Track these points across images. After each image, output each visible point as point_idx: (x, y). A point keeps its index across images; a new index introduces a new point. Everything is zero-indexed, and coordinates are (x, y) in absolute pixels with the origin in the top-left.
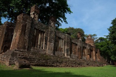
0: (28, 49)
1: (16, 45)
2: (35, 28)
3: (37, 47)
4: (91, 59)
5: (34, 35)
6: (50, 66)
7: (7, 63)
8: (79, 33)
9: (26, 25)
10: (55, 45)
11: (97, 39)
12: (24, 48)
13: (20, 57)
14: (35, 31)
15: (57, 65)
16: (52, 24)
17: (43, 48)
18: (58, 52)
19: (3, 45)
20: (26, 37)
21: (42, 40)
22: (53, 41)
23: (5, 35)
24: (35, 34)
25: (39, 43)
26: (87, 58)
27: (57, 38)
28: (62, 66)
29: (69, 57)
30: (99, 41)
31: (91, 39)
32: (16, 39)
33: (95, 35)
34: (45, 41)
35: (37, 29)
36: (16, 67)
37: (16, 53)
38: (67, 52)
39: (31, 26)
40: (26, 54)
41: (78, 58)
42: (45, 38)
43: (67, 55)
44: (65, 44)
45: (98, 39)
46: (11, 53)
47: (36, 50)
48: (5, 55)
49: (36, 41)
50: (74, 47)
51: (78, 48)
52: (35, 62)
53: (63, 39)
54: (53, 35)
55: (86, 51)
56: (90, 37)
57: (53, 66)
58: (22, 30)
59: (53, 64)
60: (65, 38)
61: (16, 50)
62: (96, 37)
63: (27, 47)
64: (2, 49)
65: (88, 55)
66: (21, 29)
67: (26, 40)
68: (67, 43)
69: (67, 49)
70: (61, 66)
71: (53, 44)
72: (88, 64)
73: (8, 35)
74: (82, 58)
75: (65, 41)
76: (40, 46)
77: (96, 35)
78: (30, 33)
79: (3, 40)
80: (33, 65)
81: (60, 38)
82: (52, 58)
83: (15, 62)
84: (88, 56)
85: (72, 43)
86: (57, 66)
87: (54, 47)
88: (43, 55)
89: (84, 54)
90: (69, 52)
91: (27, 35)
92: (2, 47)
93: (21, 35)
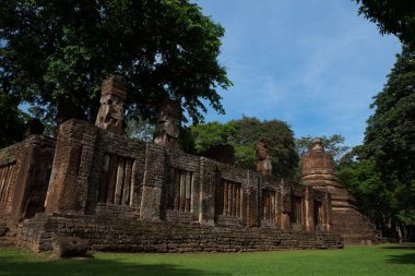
0: (86, 210)
1: (56, 202)
2: (106, 153)
3: (113, 201)
4: (297, 227)
5: (103, 172)
6: (147, 251)
7: (35, 247)
8: (262, 141)
9: (81, 149)
10: (164, 192)
11: (345, 153)
12: (77, 207)
13: (66, 232)
14: (108, 159)
15: (168, 248)
16: (166, 124)
17: (131, 203)
18: (175, 210)
19: (26, 198)
20: (83, 179)
21: (126, 180)
22: (159, 182)
23: (31, 171)
24: (106, 168)
25: (117, 192)
26: (278, 225)
27: (173, 171)
28: (186, 249)
29: (211, 223)
30: (355, 159)
31: (321, 154)
32: (56, 186)
33: (336, 138)
34: (135, 185)
35: (111, 155)
36: (55, 255)
37: (56, 223)
38: (205, 210)
39: (96, 149)
40: (82, 223)
41: (245, 225)
42: (136, 176)
43: (205, 217)
44: (197, 186)
45: (350, 150)
46: (43, 223)
47: (108, 211)
48: (30, 226)
49: (111, 186)
50: (228, 192)
51: (245, 195)
52: (106, 241)
53: (191, 173)
54: (157, 165)
55: (274, 201)
56: (317, 146)
57: (155, 251)
58: (71, 162)
59: (156, 247)
60: (198, 170)
61: (55, 215)
62: (341, 145)
63: (84, 204)
64: (22, 210)
65: (284, 213)
66: (68, 159)
67: (81, 186)
68: (206, 182)
69: (204, 201)
70: (181, 249)
71: (157, 190)
72: (278, 244)
73: (38, 172)
74: (259, 225)
75: (198, 179)
76: (121, 197)
77: (343, 140)
78: (92, 168)
79: (24, 186)
80: (98, 250)
81: (181, 171)
82: (154, 229)
83: (54, 244)
84: (284, 217)
85: (224, 180)
86: (168, 250)
87: (163, 198)
88: (127, 222)
89: (269, 212)
90: (213, 210)
91: (83, 174)
92: (24, 203)
93: (68, 174)
